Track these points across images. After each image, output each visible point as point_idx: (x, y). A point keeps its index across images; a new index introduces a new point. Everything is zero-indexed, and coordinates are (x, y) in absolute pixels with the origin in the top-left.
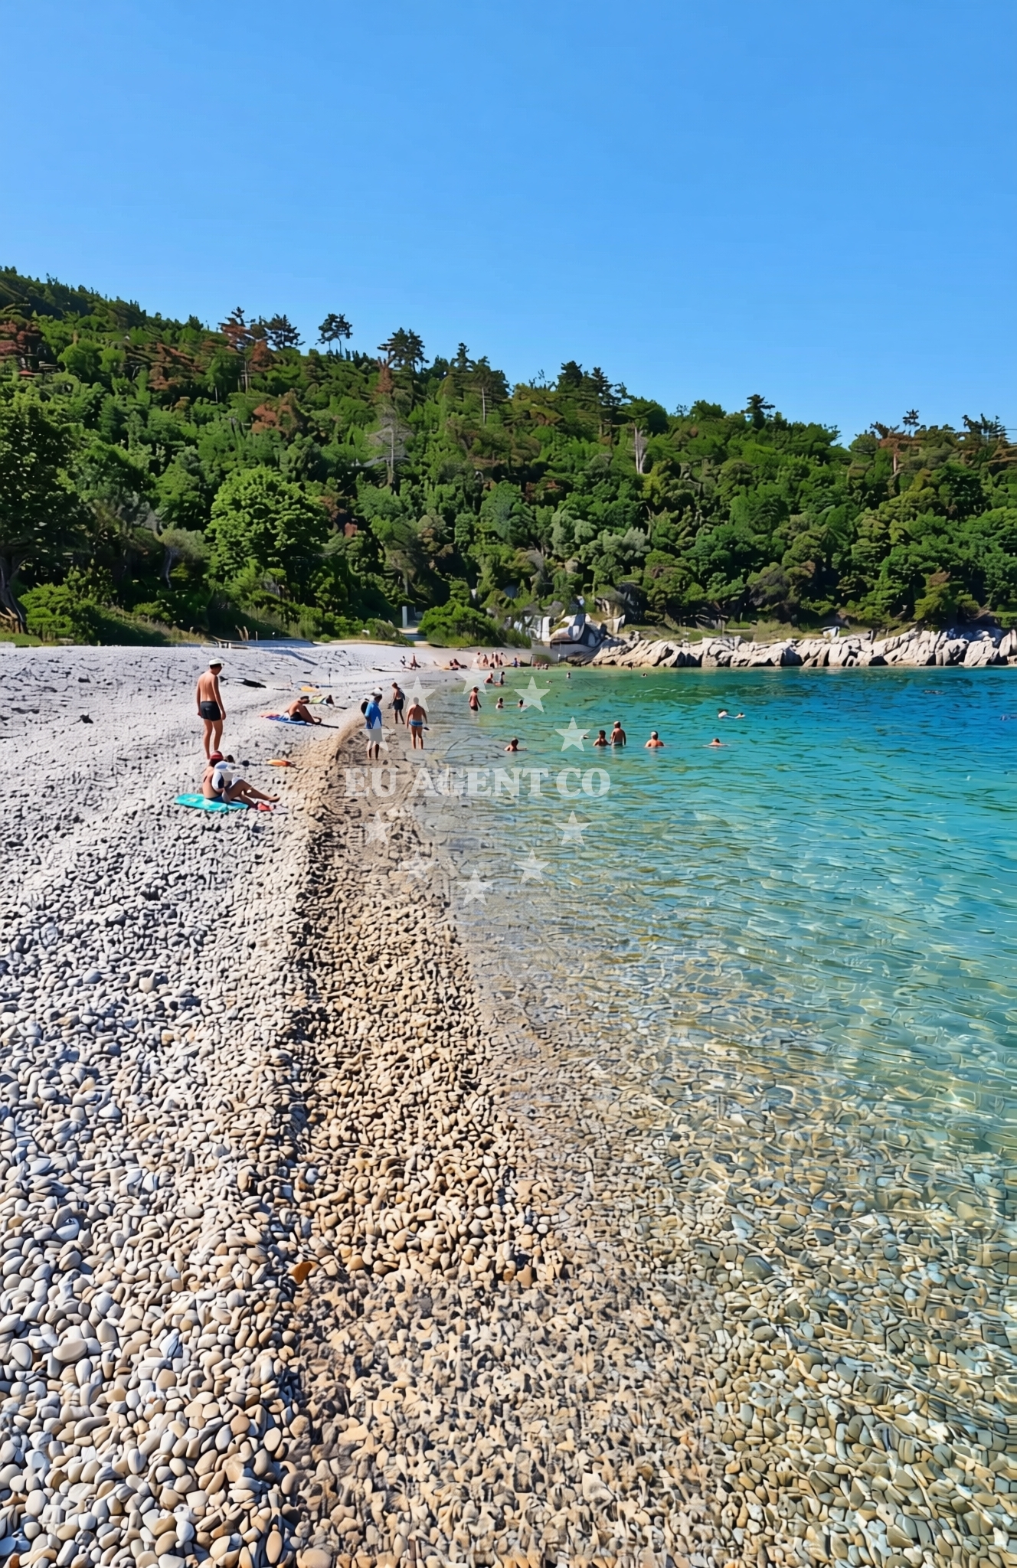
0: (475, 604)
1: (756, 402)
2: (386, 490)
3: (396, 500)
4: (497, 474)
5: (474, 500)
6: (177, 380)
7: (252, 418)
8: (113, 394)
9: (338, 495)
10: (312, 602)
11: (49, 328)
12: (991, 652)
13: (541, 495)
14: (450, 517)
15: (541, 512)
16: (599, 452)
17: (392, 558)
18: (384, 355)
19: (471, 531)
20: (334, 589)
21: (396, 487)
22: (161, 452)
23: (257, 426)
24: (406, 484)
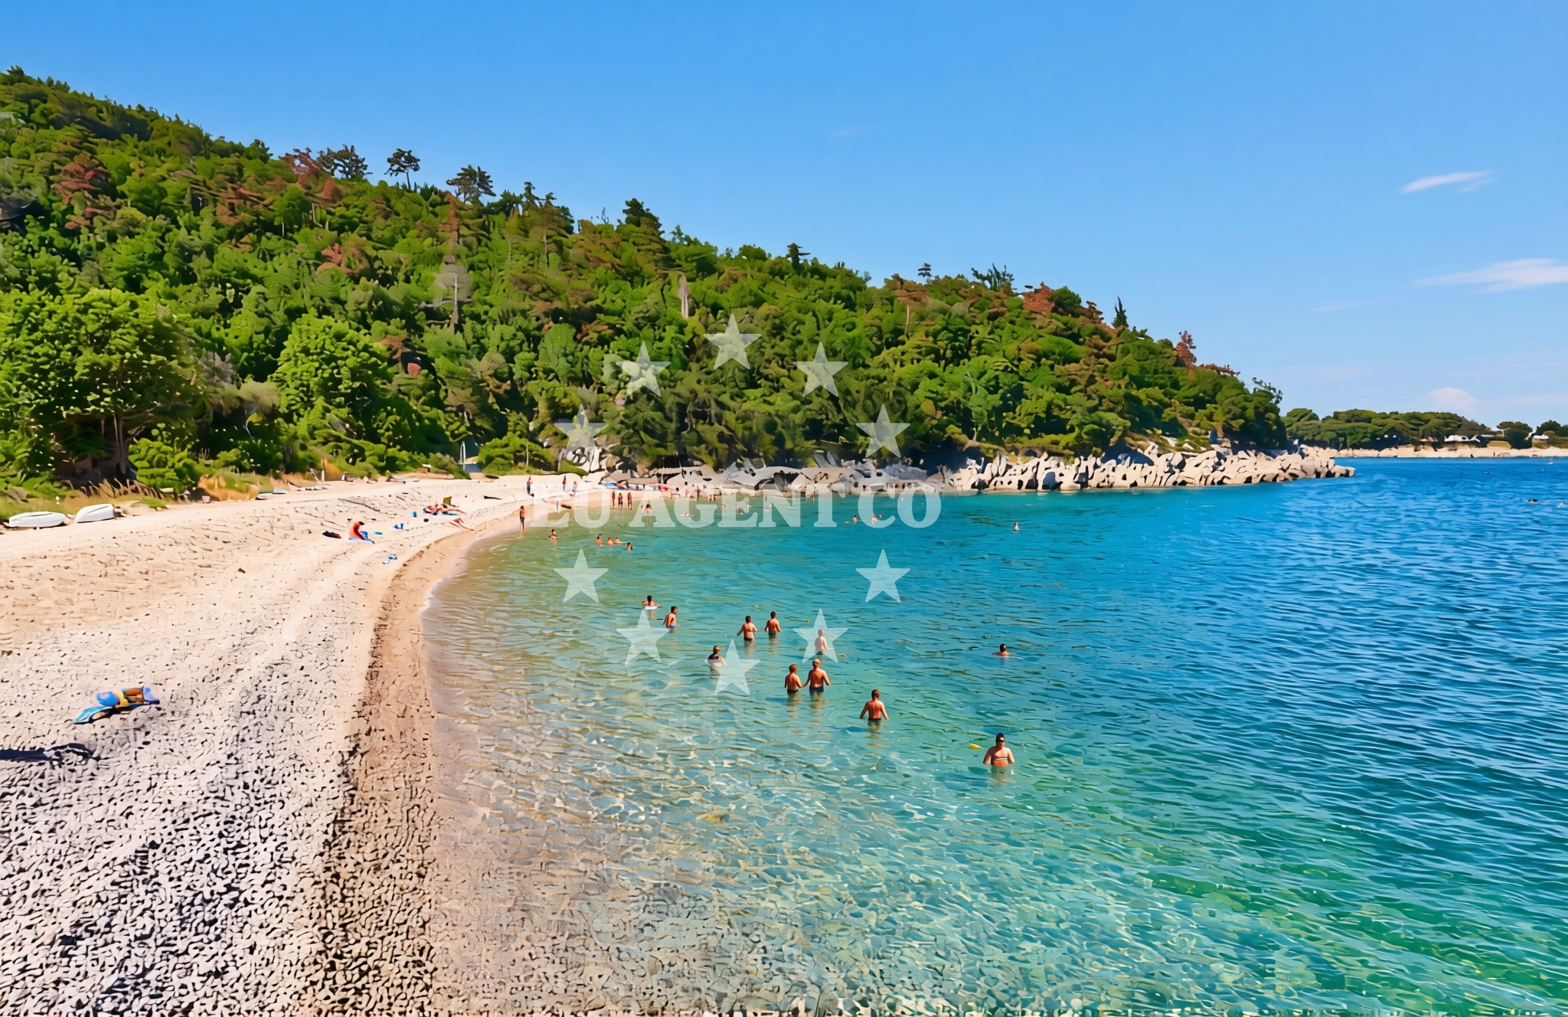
0: (532, 437)
1: (794, 250)
2: (448, 331)
3: (459, 340)
4: (555, 316)
5: (533, 340)
6: (245, 217)
7: (320, 258)
8: (179, 228)
9: (404, 334)
10: (375, 438)
11: (109, 155)
12: (975, 478)
13: (594, 336)
14: (509, 355)
15: (594, 353)
16: (648, 296)
17: (455, 395)
18: (453, 190)
19: (528, 368)
20: (397, 428)
21: (459, 328)
22: (231, 292)
23: (325, 266)
24: (469, 324)
